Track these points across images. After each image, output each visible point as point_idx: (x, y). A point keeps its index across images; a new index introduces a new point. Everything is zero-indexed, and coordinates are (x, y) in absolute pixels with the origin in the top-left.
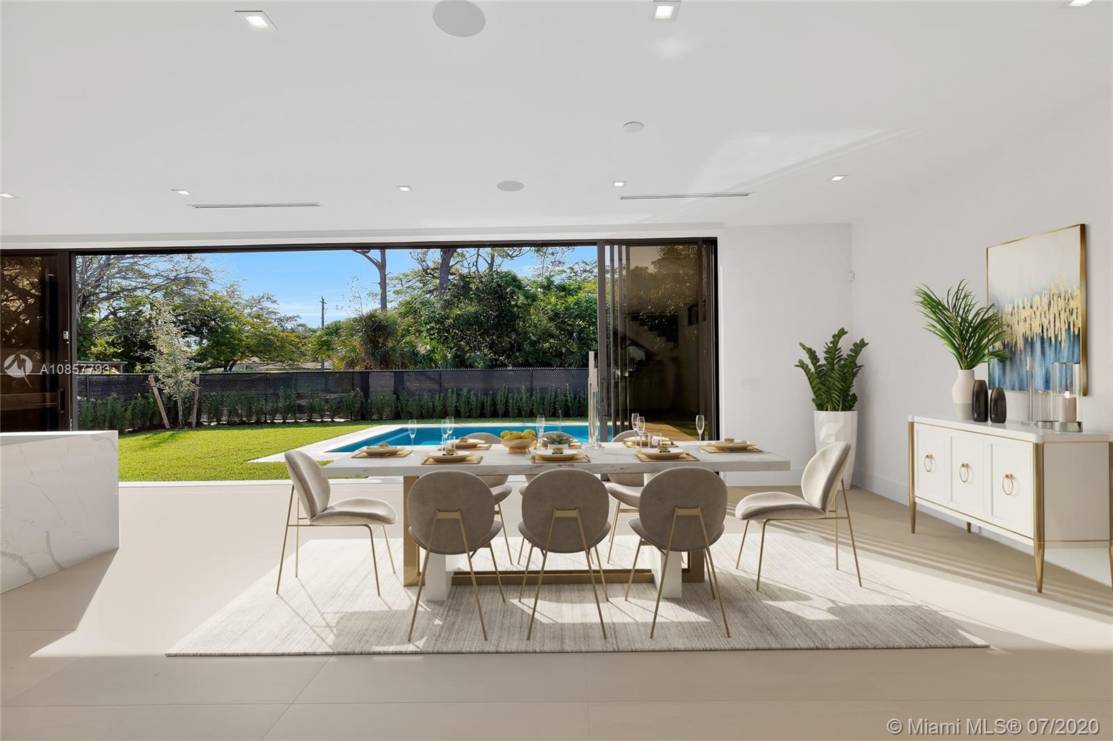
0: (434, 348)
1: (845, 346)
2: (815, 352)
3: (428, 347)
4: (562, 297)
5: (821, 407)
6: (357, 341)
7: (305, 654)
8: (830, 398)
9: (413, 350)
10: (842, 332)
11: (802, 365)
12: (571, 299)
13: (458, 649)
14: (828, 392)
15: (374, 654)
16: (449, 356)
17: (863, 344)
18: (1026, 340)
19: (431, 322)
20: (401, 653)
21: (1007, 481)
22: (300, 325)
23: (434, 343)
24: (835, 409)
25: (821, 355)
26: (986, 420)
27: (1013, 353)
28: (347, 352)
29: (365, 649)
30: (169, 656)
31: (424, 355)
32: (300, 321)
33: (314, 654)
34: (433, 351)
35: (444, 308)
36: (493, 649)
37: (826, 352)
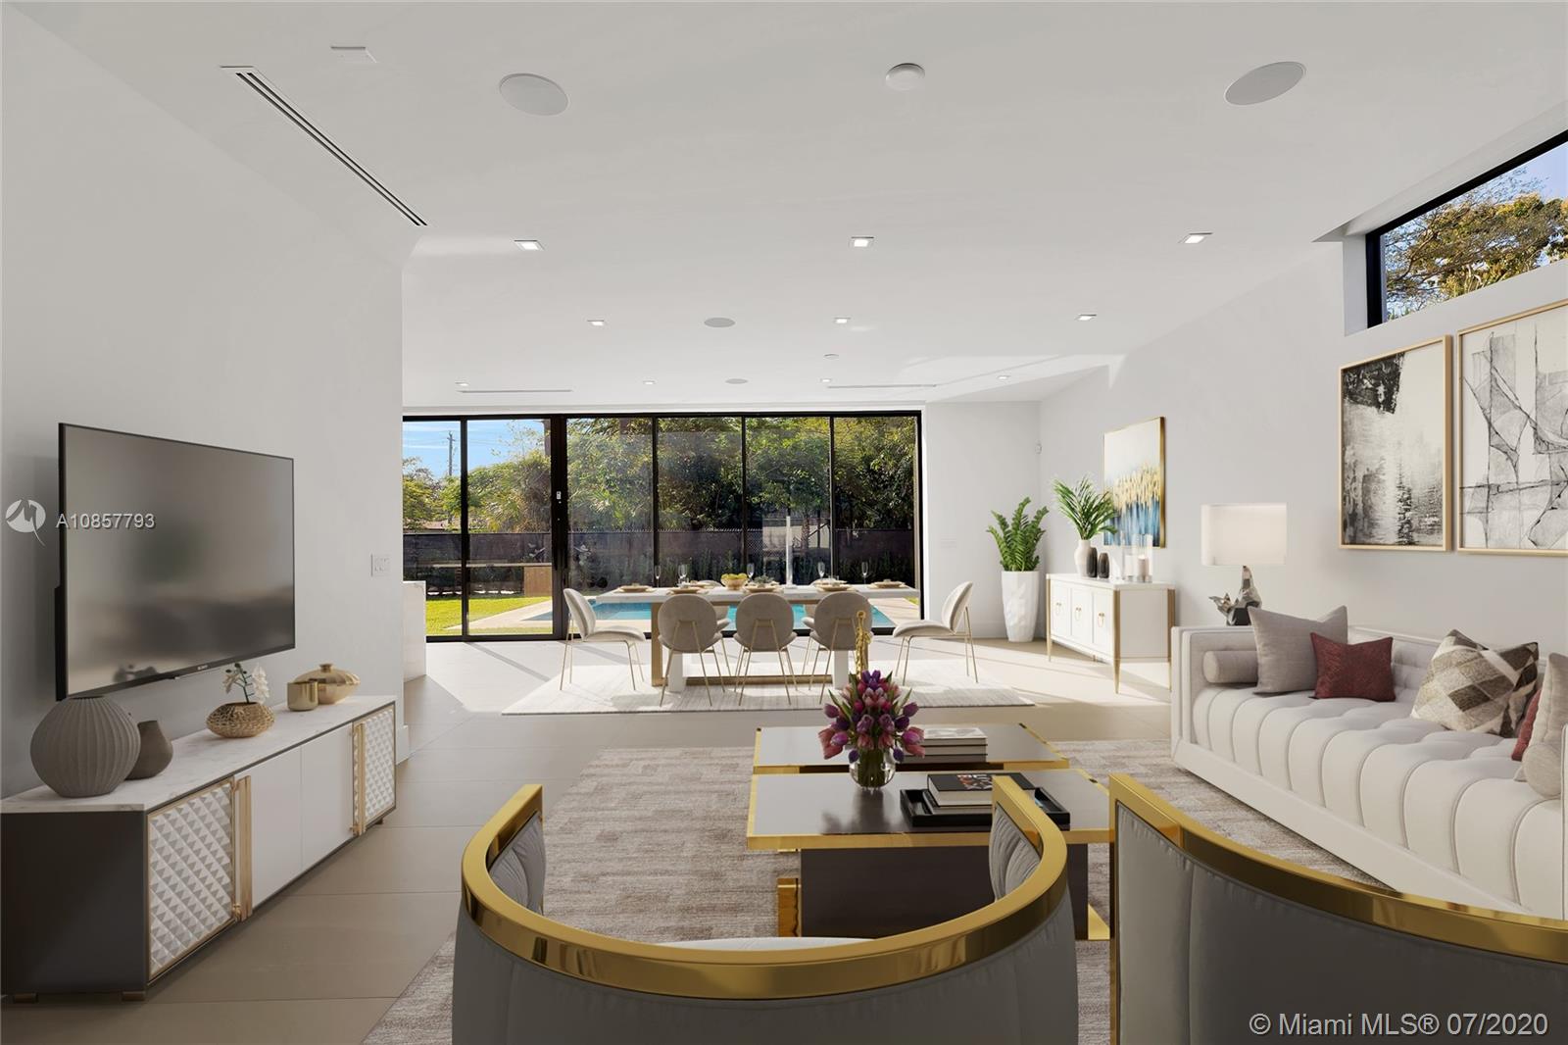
0: (614, 503)
1: (1030, 513)
2: (1004, 519)
3: (607, 503)
4: (775, 440)
5: (1007, 568)
6: (516, 494)
7: (593, 713)
8: (1014, 560)
9: (588, 506)
10: (1027, 501)
11: (992, 531)
12: (787, 443)
13: (692, 709)
14: (1012, 555)
15: (639, 712)
16: (634, 514)
17: (1045, 511)
18: (1127, 506)
19: (611, 472)
20: (656, 712)
21: (1100, 618)
22: (420, 470)
23: (614, 496)
24: (1019, 569)
25: (1010, 522)
26: (1095, 576)
27: (1119, 518)
28: (505, 509)
29: (633, 710)
30: (504, 714)
31: (601, 513)
32: (420, 466)
33: (599, 713)
34: (613, 506)
35: (626, 454)
36: (716, 709)
37: (1014, 519)
